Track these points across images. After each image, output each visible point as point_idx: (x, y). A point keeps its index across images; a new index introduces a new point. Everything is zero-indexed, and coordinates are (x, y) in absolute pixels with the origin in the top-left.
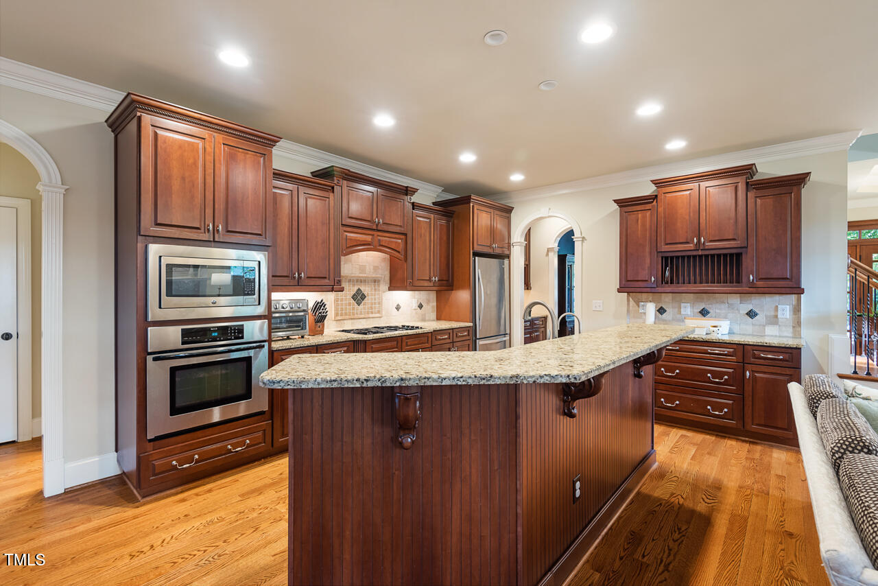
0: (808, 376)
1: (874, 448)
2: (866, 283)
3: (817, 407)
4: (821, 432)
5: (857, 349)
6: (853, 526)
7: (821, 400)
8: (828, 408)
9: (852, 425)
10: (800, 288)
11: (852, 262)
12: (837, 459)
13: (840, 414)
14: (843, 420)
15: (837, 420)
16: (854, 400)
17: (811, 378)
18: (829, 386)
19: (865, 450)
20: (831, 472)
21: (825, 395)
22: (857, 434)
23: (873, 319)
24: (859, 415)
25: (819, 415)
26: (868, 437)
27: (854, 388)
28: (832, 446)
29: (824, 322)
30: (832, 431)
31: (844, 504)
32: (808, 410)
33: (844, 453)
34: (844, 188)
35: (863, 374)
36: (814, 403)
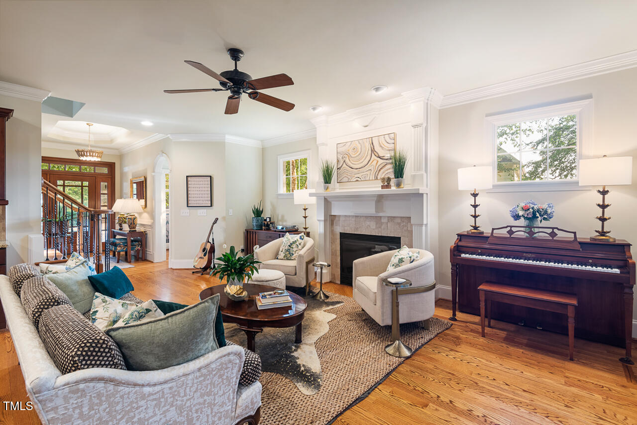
0: (12, 267)
1: (61, 300)
2: (54, 198)
3: (20, 288)
4: (24, 305)
5: (49, 245)
6: (49, 356)
7: (24, 281)
8: (29, 284)
9: (47, 290)
10: (5, 200)
11: (44, 182)
12: (37, 317)
13: (38, 286)
14: (40, 290)
15: (36, 291)
16: (47, 276)
17: (15, 268)
18: (30, 270)
19: (56, 304)
20: (33, 328)
21: (27, 277)
22: (50, 295)
23: (58, 223)
24: (51, 283)
25: (22, 293)
26: (57, 295)
27: (47, 268)
28: (33, 309)
29: (25, 226)
30: (33, 299)
31: (42, 345)
32: (13, 292)
33: (42, 311)
34: (39, 129)
35: (53, 260)
36: (18, 285)
